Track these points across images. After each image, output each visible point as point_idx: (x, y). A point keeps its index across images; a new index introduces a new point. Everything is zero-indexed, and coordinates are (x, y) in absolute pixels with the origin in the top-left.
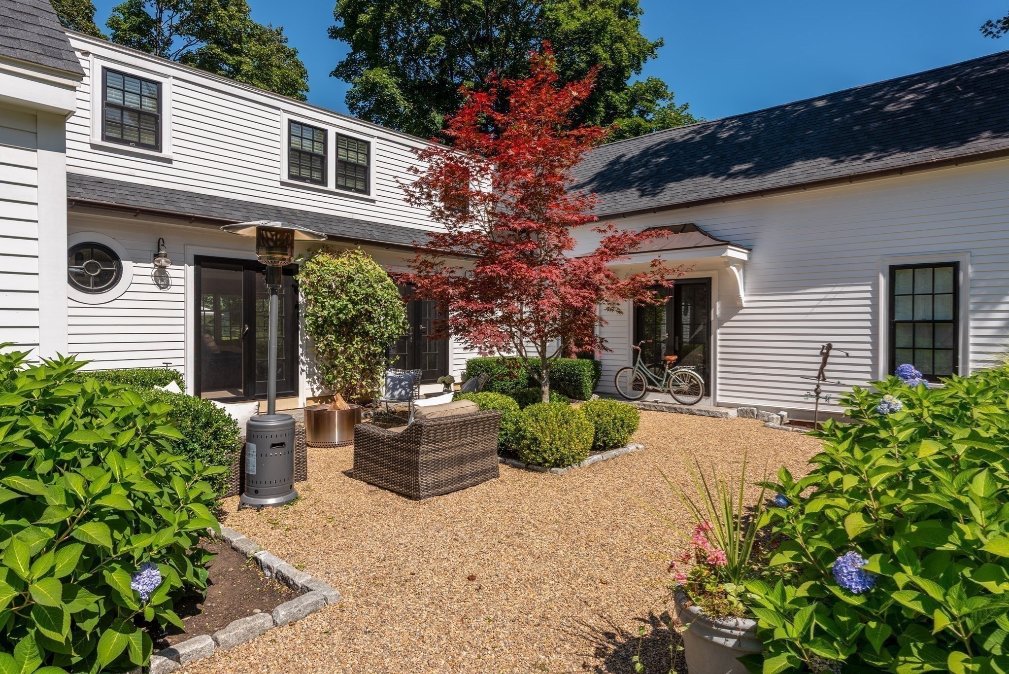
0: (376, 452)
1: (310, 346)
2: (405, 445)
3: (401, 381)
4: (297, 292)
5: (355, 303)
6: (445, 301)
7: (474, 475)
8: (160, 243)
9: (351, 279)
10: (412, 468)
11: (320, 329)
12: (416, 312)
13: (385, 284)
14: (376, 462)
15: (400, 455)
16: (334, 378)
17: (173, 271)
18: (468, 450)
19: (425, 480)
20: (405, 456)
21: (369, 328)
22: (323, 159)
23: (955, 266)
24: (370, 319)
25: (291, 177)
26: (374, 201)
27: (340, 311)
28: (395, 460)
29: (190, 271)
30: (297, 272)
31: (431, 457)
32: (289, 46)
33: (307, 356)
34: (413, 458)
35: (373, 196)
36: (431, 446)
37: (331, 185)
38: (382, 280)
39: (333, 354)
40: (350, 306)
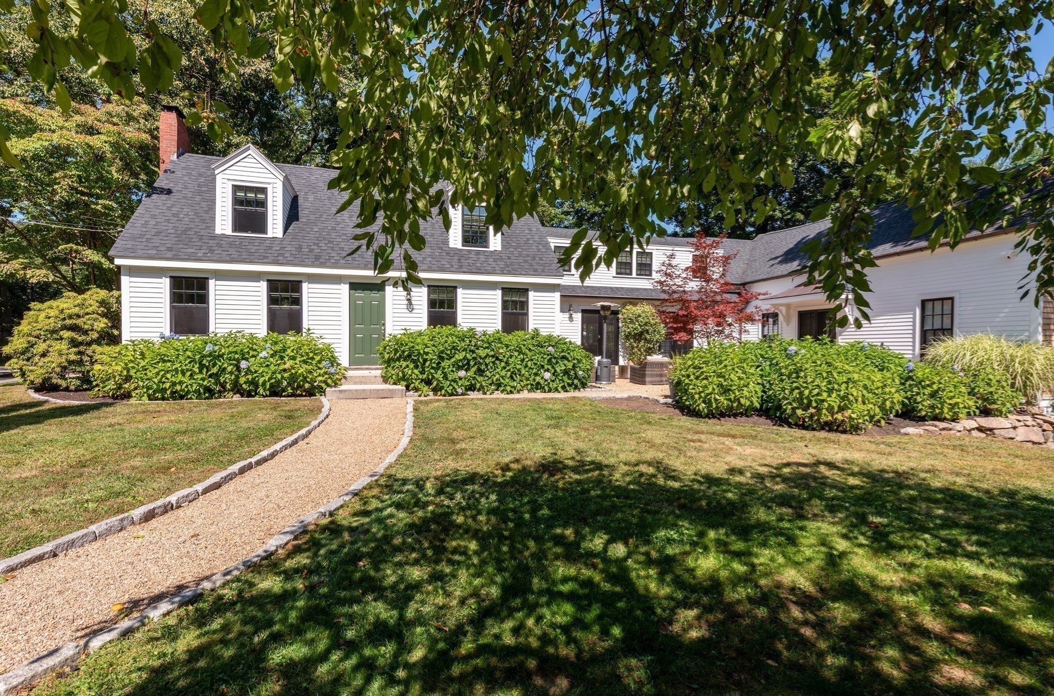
1: (624, 344)
4: (618, 322)
5: (641, 326)
8: (571, 306)
9: (639, 316)
10: (644, 376)
11: (627, 337)
17: (574, 315)
19: (647, 379)
21: (648, 337)
22: (631, 264)
23: (952, 299)
24: (648, 333)
25: (617, 273)
26: (652, 279)
27: (635, 329)
29: (580, 315)
31: (650, 372)
33: (622, 348)
35: (652, 277)
36: (650, 369)
37: (634, 275)
39: (633, 348)
40: (639, 327)
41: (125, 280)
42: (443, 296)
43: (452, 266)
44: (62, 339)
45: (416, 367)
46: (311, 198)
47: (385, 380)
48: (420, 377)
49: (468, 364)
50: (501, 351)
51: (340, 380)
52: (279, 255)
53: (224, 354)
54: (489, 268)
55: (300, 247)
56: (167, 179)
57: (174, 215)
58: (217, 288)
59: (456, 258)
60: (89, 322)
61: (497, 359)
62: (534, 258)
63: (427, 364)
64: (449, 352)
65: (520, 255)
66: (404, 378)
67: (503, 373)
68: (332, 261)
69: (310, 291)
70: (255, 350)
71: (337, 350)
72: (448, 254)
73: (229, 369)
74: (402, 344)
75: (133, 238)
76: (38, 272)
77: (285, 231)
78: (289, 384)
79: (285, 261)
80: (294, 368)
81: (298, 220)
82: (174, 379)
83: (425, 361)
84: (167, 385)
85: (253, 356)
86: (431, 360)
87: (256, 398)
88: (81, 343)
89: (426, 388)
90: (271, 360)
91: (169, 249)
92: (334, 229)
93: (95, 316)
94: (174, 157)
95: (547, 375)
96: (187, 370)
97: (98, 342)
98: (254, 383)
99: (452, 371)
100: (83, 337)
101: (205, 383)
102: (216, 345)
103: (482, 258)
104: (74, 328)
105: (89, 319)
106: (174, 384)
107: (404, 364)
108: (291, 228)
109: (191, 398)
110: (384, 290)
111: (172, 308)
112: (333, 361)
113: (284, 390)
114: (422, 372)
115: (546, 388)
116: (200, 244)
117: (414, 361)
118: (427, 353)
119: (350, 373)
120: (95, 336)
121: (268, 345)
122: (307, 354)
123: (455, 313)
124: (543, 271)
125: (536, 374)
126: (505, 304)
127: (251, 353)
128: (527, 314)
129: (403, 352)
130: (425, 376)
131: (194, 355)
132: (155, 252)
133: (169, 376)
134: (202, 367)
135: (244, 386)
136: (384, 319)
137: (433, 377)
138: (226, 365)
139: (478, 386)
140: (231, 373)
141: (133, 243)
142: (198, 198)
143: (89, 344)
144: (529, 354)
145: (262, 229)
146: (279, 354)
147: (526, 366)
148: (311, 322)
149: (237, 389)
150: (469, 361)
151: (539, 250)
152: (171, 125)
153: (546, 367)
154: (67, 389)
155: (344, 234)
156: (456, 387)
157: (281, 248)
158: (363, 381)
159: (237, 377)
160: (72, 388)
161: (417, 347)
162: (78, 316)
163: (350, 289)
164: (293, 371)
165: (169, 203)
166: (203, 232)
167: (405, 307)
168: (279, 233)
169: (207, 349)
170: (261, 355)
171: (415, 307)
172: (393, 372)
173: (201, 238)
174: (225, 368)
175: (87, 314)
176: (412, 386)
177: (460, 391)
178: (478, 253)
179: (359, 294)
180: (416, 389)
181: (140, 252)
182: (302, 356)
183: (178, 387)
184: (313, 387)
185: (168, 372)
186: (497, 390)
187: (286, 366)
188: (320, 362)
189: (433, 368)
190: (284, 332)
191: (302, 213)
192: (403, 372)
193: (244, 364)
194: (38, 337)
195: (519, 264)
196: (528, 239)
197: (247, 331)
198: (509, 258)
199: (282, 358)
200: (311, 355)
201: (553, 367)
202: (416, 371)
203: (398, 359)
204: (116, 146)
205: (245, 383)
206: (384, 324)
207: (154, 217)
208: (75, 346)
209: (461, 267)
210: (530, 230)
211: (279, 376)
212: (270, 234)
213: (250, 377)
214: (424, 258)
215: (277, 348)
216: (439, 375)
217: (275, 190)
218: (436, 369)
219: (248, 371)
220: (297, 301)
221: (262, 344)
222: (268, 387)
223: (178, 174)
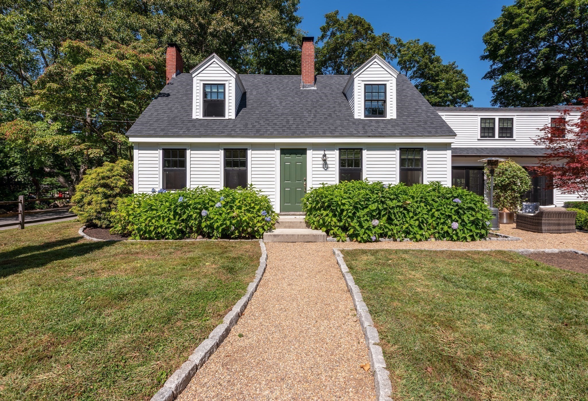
0: (525, 221)
1: (489, 194)
2: (536, 218)
3: (529, 206)
4: (483, 175)
5: (508, 179)
6: (552, 177)
7: (564, 230)
9: (507, 170)
10: (540, 224)
11: (493, 188)
12: (536, 180)
13: (521, 171)
14: (525, 223)
15: (534, 221)
16: (499, 205)
18: (562, 222)
19: (544, 228)
20: (537, 221)
24: (515, 184)
25: (481, 137)
26: (515, 140)
27: (502, 181)
28: (533, 222)
30: (484, 169)
31: (547, 221)
32: (459, 69)
33: (487, 197)
34: (540, 221)
35: (514, 138)
36: (547, 218)
37: (497, 137)
38: (520, 170)
39: (499, 196)
40: (507, 179)
41: (136, 152)
42: (352, 157)
43: (359, 132)
44: (99, 193)
45: (335, 216)
46: (254, 93)
47: (308, 225)
48: (338, 224)
49: (379, 214)
50: (408, 202)
51: (274, 224)
52: (232, 130)
53: (191, 205)
54: (389, 132)
55: (247, 124)
56: (168, 88)
57: (169, 109)
58: (192, 156)
59: (361, 126)
60: (114, 181)
61: (405, 209)
62: (426, 123)
63: (345, 213)
64: (362, 203)
65: (413, 121)
66: (324, 225)
67: (412, 222)
68: (269, 133)
69: (253, 156)
70: (213, 201)
71: (271, 200)
72: (354, 123)
73: (194, 216)
74: (322, 197)
75: (142, 124)
76: (94, 150)
77: (237, 115)
78: (236, 228)
79: (235, 135)
80: (239, 216)
81: (245, 107)
82: (157, 224)
83: (342, 211)
84: (152, 228)
85: (212, 206)
86: (347, 210)
87: (213, 240)
88: (110, 196)
89: (344, 234)
90: (223, 209)
91: (163, 130)
92: (269, 111)
93: (118, 177)
94: (174, 76)
95: (455, 225)
96: (166, 217)
97: (119, 195)
98: (211, 227)
99: (367, 220)
100: (111, 192)
101: (178, 227)
102: (186, 197)
103: (382, 125)
104: (105, 186)
105: (114, 180)
106: (156, 228)
107: (325, 213)
108: (241, 112)
109: (168, 239)
110: (306, 154)
111: (164, 171)
112: (269, 209)
113: (232, 233)
114: (340, 221)
115: (455, 237)
116: (182, 126)
117: (332, 211)
118: (344, 204)
119: (282, 218)
120: (118, 191)
121: (222, 197)
122: (250, 204)
123: (361, 170)
124: (436, 132)
125: (444, 223)
126: (402, 162)
127: (211, 203)
128: (421, 170)
129: (324, 203)
130: (342, 224)
131: (171, 205)
132: (153, 132)
133: (153, 221)
134: (176, 214)
135: (205, 229)
136: (306, 176)
137: (349, 224)
138: (192, 213)
139: (389, 233)
140: (195, 219)
141: (141, 127)
142: (185, 98)
143: (115, 196)
144: (435, 205)
145: (222, 113)
146: (229, 205)
147: (433, 216)
148: (253, 179)
149: (200, 232)
150: (380, 211)
151: (428, 117)
152: (172, 55)
153: (454, 217)
154: (101, 227)
155: (276, 114)
156: (371, 234)
157: (234, 126)
158: (291, 225)
159: (200, 222)
160: (104, 226)
161: (336, 199)
162: (109, 178)
163: (281, 153)
164: (239, 219)
165: (167, 102)
166: (185, 118)
167: (321, 166)
168: (233, 117)
169: (179, 201)
170: (217, 205)
171: (330, 166)
172: (314, 219)
173: (183, 122)
174: (191, 216)
175: (113, 176)
176: (332, 232)
177: (374, 238)
178: (377, 121)
179: (288, 157)
180: (335, 235)
181: (144, 133)
182: (246, 206)
183: (160, 230)
184: (254, 231)
185: (153, 218)
186: (406, 237)
187: (234, 214)
188: (259, 210)
189: (349, 217)
190: (233, 187)
191: (249, 102)
192: (323, 220)
193: (204, 213)
194: (87, 192)
195: (413, 128)
196: (417, 109)
197: (210, 187)
198: (404, 124)
199: (231, 207)
200: (253, 205)
201: (460, 218)
202: (334, 219)
203: (319, 209)
204: (136, 66)
205: (206, 227)
206: (306, 180)
207: (157, 110)
208: (106, 198)
209: (366, 132)
210: (417, 102)
211: (228, 223)
212: (227, 117)
213: (208, 223)
214: (336, 128)
215: (229, 199)
216: (354, 223)
217: (230, 85)
218: (352, 219)
219: (208, 218)
220: (244, 164)
221: (218, 196)
222: (220, 231)
223: (175, 85)
